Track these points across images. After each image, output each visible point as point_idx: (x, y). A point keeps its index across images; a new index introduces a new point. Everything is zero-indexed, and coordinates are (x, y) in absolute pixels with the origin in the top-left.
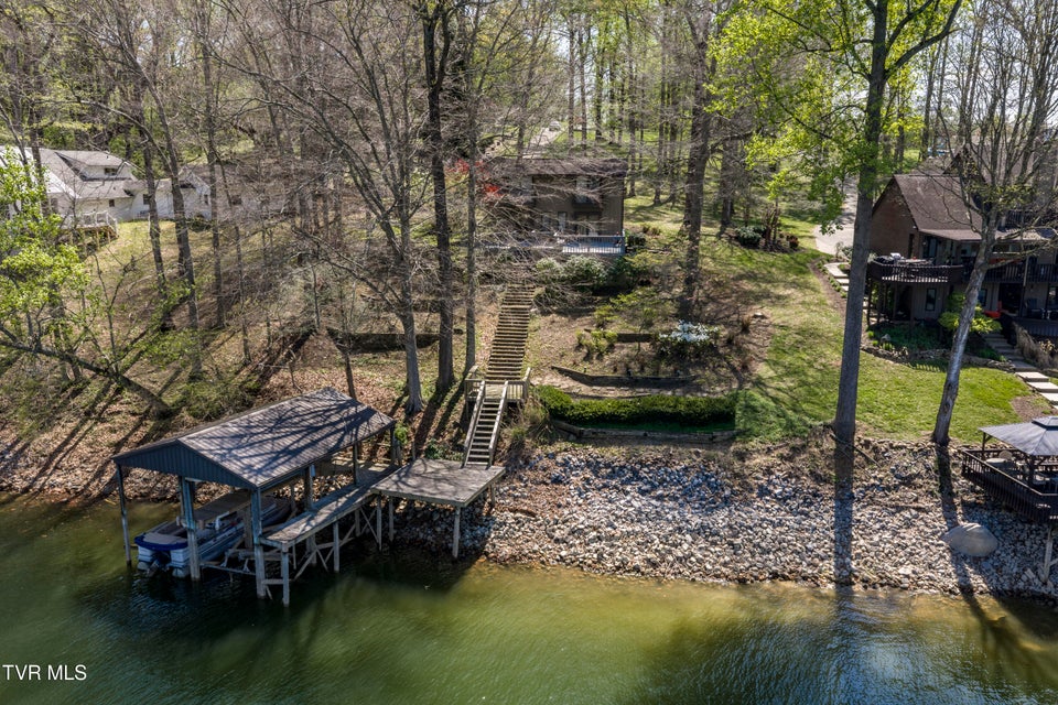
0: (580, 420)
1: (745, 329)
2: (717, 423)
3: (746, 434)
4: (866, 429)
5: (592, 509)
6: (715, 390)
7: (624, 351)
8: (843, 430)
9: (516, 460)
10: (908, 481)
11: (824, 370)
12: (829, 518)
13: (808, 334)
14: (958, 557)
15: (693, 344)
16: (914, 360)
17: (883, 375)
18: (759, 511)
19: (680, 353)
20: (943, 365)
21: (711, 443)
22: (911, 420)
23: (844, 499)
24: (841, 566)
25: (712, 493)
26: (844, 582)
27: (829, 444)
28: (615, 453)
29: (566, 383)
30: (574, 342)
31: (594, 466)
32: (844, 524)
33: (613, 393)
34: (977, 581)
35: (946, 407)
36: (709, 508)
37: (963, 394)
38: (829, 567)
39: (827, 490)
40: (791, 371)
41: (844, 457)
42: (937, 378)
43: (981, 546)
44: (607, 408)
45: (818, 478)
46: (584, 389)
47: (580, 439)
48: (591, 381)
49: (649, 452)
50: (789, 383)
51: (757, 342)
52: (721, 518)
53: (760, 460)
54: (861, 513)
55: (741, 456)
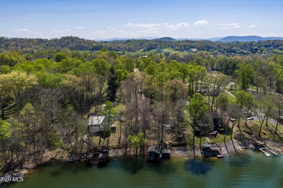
0: (174, 145)
1: (184, 135)
2: (184, 145)
3: (187, 145)
4: (195, 145)
5: (177, 152)
6: (184, 142)
7: (175, 138)
8: (193, 144)
9: (170, 149)
10: (198, 148)
11: (191, 139)
12: (193, 152)
13: (189, 134)
14: (202, 153)
15: (181, 137)
16: (198, 137)
17: (196, 138)
18: (189, 151)
19: (180, 138)
20: (200, 137)
21: (184, 146)
22: (198, 143)
23: (194, 150)
24: (194, 155)
25: (185, 150)
26: (195, 156)
27: (193, 146)
28: (177, 148)
29: (172, 142)
30: (170, 137)
31: (176, 149)
32: (194, 152)
33: (176, 142)
34: (203, 155)
35: (200, 143)
36: (185, 152)
37: (202, 140)
38: (193, 155)
39: (193, 149)
40: (189, 139)
41: (194, 147)
42: (199, 139)
43: (203, 153)
44: (176, 144)
45: (192, 149)
46: (173, 142)
47: (175, 147)
48: (174, 141)
49: (180, 148)
50: (189, 140)
51: (186, 136)
52: (186, 152)
53: (188, 147)
54: (195, 151)
55: (187, 147)
